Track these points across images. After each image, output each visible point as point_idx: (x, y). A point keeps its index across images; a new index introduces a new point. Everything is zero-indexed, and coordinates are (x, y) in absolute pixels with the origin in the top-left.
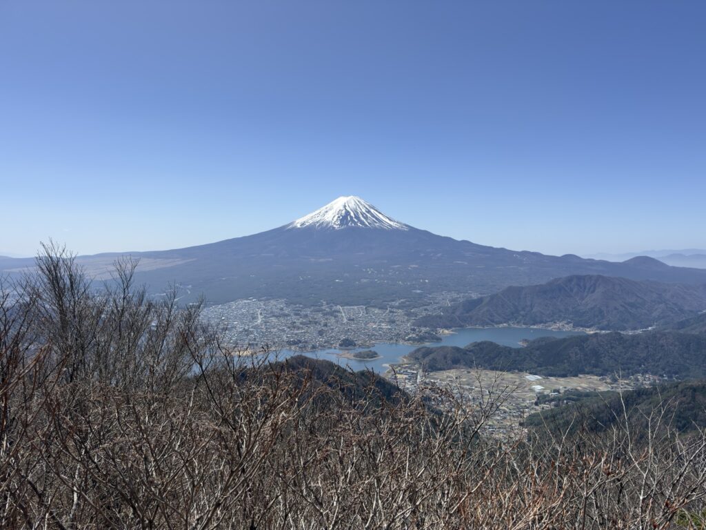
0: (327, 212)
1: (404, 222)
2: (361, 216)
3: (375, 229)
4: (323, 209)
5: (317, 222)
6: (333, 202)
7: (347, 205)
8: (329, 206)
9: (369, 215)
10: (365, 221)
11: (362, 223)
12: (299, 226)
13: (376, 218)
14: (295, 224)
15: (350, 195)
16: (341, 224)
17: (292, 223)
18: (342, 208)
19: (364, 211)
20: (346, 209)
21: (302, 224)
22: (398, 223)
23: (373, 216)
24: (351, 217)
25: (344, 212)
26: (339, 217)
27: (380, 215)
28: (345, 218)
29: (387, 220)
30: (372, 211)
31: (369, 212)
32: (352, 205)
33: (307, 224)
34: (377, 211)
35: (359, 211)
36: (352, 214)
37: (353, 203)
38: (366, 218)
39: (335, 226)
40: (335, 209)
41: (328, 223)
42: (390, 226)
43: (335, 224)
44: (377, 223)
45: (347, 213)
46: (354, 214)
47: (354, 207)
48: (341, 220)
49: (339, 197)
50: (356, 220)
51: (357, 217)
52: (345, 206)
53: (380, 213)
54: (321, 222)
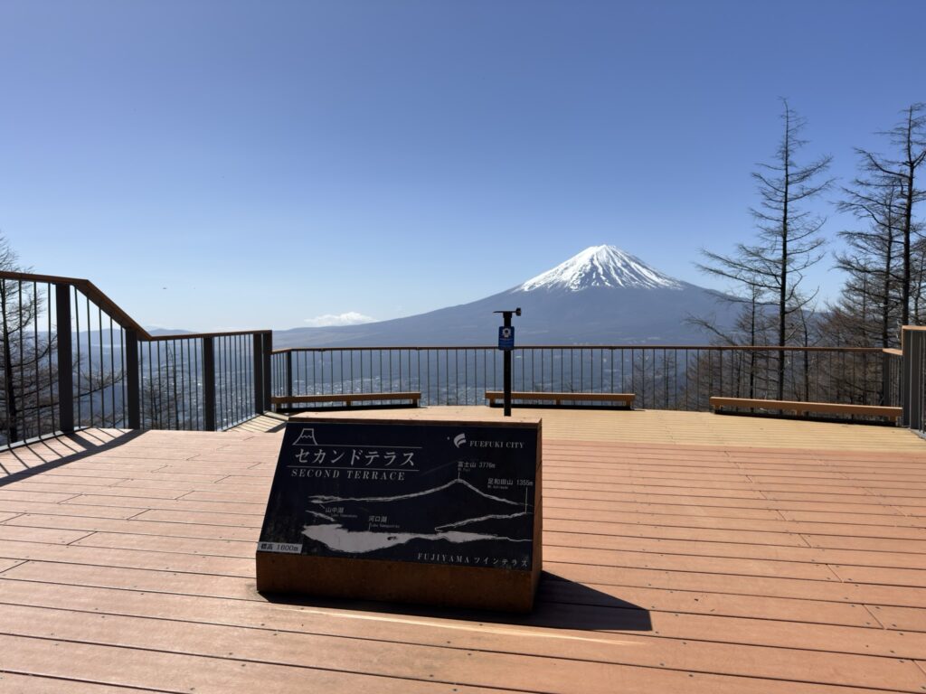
0: (566, 269)
1: (679, 279)
2: (613, 272)
3: (631, 289)
4: (563, 265)
5: (550, 283)
6: (577, 256)
7: (595, 258)
8: (570, 261)
9: (625, 270)
10: (617, 278)
11: (613, 281)
12: (526, 289)
13: (637, 275)
14: (522, 288)
15: (602, 244)
16: (582, 284)
17: (519, 287)
18: (587, 262)
19: (619, 265)
20: (592, 264)
21: (532, 286)
22: (670, 280)
23: (632, 271)
24: (598, 274)
25: (588, 268)
26: (581, 275)
27: (645, 272)
28: (588, 276)
29: (654, 277)
30: (633, 264)
31: (627, 266)
32: (603, 258)
33: (537, 286)
34: (639, 264)
35: (611, 265)
36: (601, 270)
37: (605, 254)
38: (620, 274)
39: (572, 287)
40: (578, 264)
41: (565, 283)
42: (657, 284)
43: (573, 284)
44: (635, 280)
45: (594, 268)
46: (604, 270)
47: (606, 260)
48: (582, 279)
49: (588, 247)
50: (604, 278)
51: (607, 274)
52: (592, 260)
53: (644, 267)
54: (555, 282)
